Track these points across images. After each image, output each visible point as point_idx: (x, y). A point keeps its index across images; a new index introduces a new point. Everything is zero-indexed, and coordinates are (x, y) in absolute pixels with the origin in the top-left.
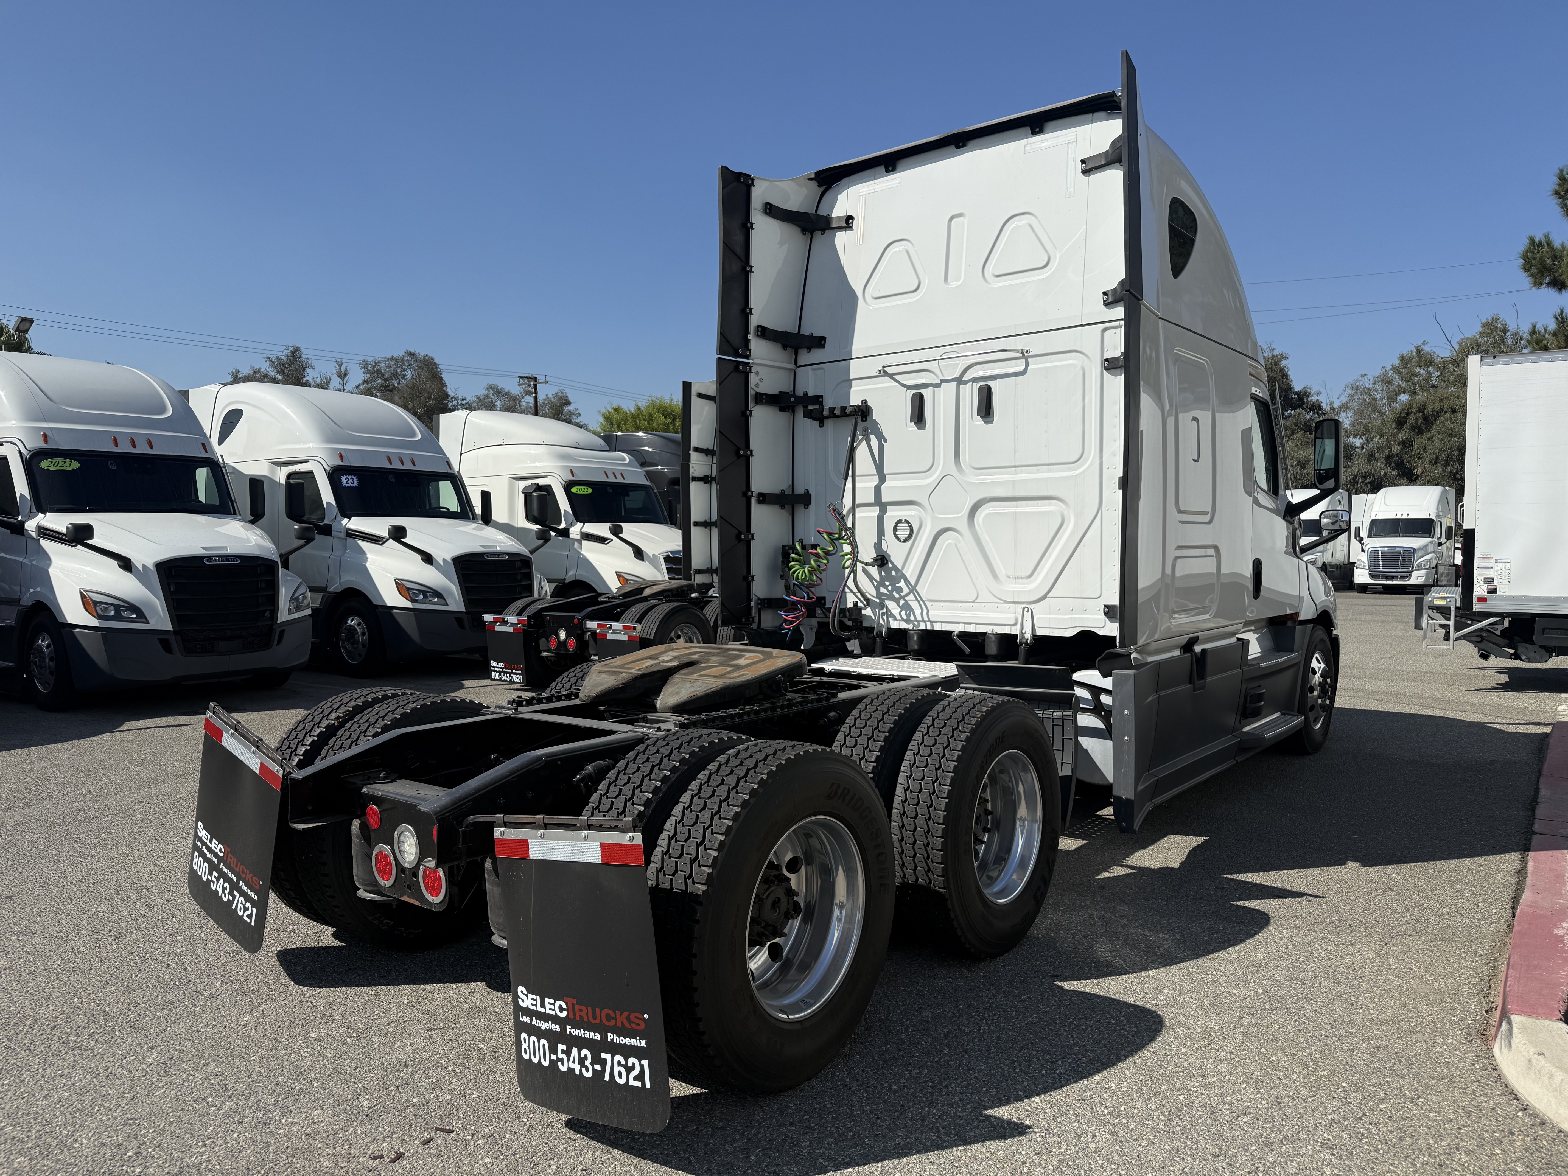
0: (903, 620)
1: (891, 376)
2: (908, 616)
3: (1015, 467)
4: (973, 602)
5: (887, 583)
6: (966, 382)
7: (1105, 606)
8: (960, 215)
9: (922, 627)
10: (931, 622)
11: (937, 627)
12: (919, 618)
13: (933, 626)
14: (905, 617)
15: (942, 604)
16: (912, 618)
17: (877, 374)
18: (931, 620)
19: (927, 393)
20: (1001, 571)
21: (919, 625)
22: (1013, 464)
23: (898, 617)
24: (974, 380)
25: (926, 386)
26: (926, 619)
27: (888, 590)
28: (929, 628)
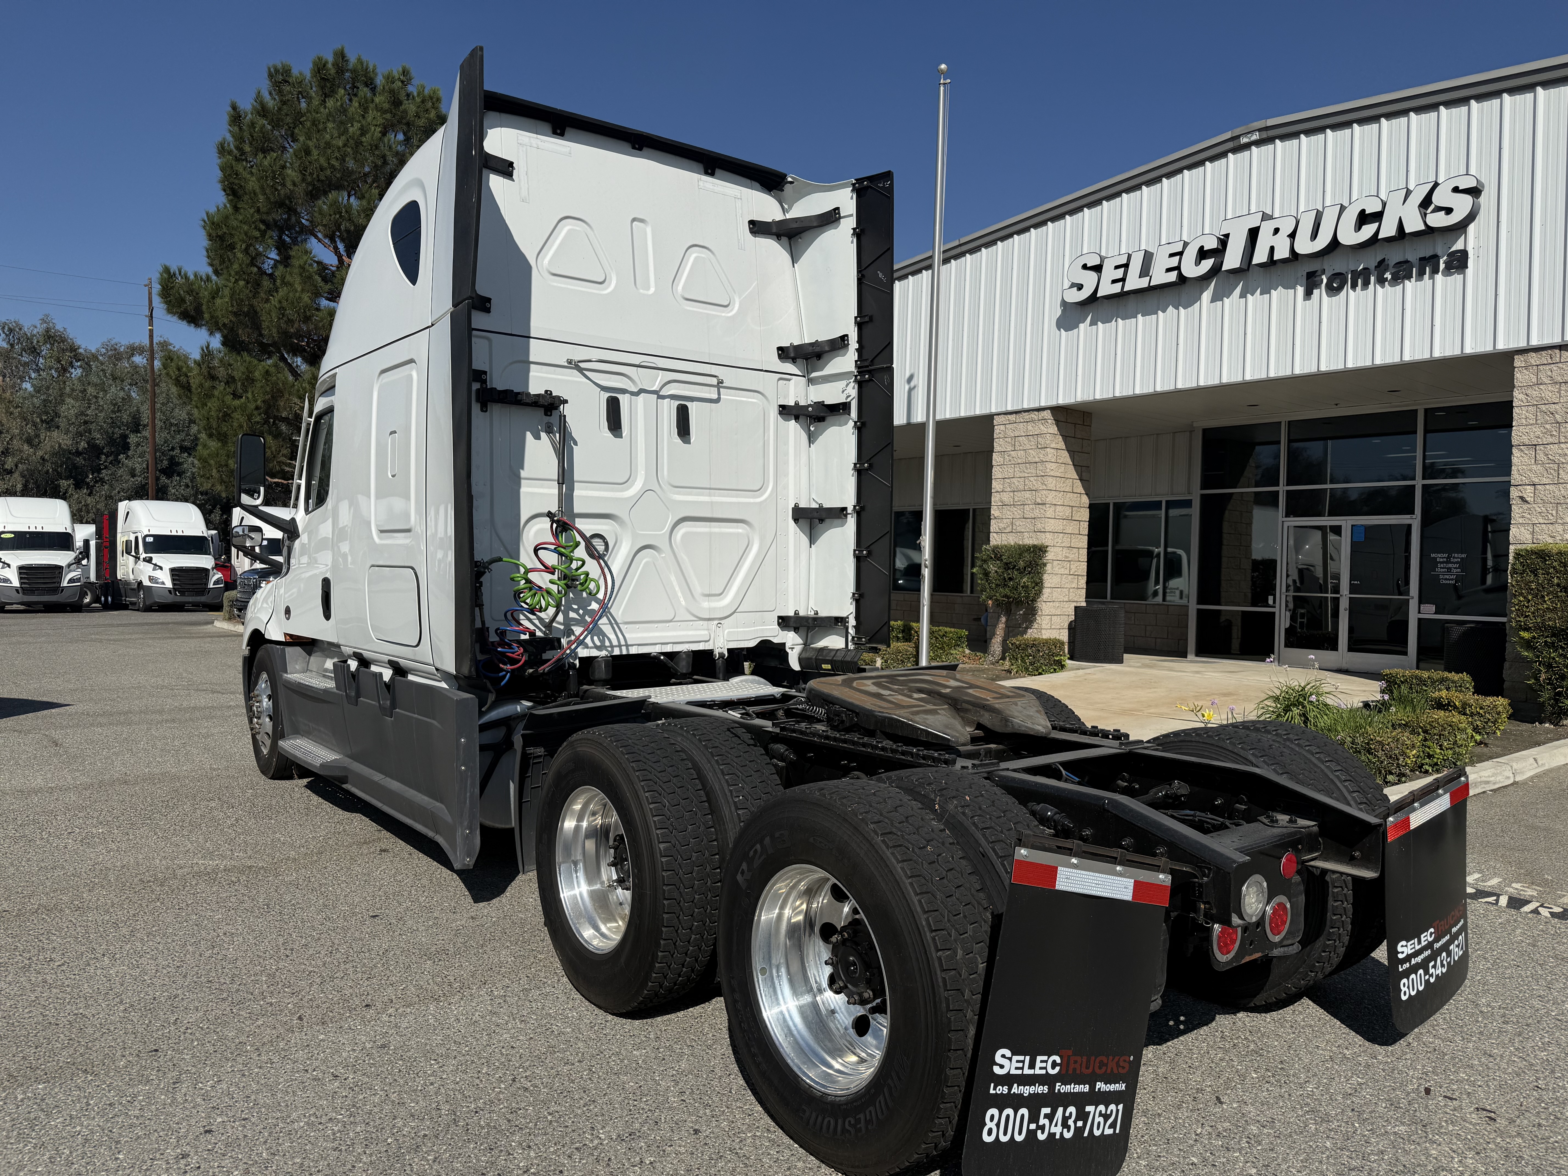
0: (596, 647)
1: (581, 370)
2: (602, 642)
3: (710, 489)
4: (671, 621)
5: (575, 607)
6: (663, 397)
7: (779, 617)
8: (642, 221)
9: (617, 652)
10: (627, 646)
11: (633, 651)
12: (615, 643)
13: (628, 650)
14: (598, 643)
15: (637, 626)
16: (607, 643)
17: (566, 364)
18: (629, 643)
19: (624, 400)
20: (698, 589)
21: (613, 651)
22: (708, 486)
23: (590, 644)
24: (673, 397)
25: (623, 391)
26: (623, 642)
27: (578, 614)
28: (624, 652)
